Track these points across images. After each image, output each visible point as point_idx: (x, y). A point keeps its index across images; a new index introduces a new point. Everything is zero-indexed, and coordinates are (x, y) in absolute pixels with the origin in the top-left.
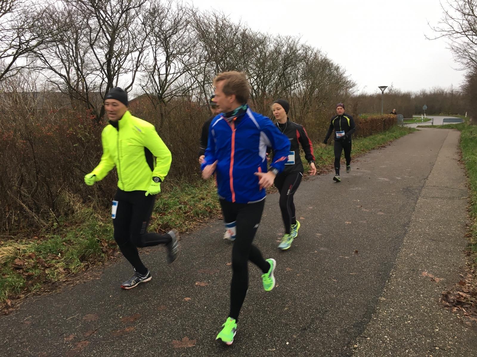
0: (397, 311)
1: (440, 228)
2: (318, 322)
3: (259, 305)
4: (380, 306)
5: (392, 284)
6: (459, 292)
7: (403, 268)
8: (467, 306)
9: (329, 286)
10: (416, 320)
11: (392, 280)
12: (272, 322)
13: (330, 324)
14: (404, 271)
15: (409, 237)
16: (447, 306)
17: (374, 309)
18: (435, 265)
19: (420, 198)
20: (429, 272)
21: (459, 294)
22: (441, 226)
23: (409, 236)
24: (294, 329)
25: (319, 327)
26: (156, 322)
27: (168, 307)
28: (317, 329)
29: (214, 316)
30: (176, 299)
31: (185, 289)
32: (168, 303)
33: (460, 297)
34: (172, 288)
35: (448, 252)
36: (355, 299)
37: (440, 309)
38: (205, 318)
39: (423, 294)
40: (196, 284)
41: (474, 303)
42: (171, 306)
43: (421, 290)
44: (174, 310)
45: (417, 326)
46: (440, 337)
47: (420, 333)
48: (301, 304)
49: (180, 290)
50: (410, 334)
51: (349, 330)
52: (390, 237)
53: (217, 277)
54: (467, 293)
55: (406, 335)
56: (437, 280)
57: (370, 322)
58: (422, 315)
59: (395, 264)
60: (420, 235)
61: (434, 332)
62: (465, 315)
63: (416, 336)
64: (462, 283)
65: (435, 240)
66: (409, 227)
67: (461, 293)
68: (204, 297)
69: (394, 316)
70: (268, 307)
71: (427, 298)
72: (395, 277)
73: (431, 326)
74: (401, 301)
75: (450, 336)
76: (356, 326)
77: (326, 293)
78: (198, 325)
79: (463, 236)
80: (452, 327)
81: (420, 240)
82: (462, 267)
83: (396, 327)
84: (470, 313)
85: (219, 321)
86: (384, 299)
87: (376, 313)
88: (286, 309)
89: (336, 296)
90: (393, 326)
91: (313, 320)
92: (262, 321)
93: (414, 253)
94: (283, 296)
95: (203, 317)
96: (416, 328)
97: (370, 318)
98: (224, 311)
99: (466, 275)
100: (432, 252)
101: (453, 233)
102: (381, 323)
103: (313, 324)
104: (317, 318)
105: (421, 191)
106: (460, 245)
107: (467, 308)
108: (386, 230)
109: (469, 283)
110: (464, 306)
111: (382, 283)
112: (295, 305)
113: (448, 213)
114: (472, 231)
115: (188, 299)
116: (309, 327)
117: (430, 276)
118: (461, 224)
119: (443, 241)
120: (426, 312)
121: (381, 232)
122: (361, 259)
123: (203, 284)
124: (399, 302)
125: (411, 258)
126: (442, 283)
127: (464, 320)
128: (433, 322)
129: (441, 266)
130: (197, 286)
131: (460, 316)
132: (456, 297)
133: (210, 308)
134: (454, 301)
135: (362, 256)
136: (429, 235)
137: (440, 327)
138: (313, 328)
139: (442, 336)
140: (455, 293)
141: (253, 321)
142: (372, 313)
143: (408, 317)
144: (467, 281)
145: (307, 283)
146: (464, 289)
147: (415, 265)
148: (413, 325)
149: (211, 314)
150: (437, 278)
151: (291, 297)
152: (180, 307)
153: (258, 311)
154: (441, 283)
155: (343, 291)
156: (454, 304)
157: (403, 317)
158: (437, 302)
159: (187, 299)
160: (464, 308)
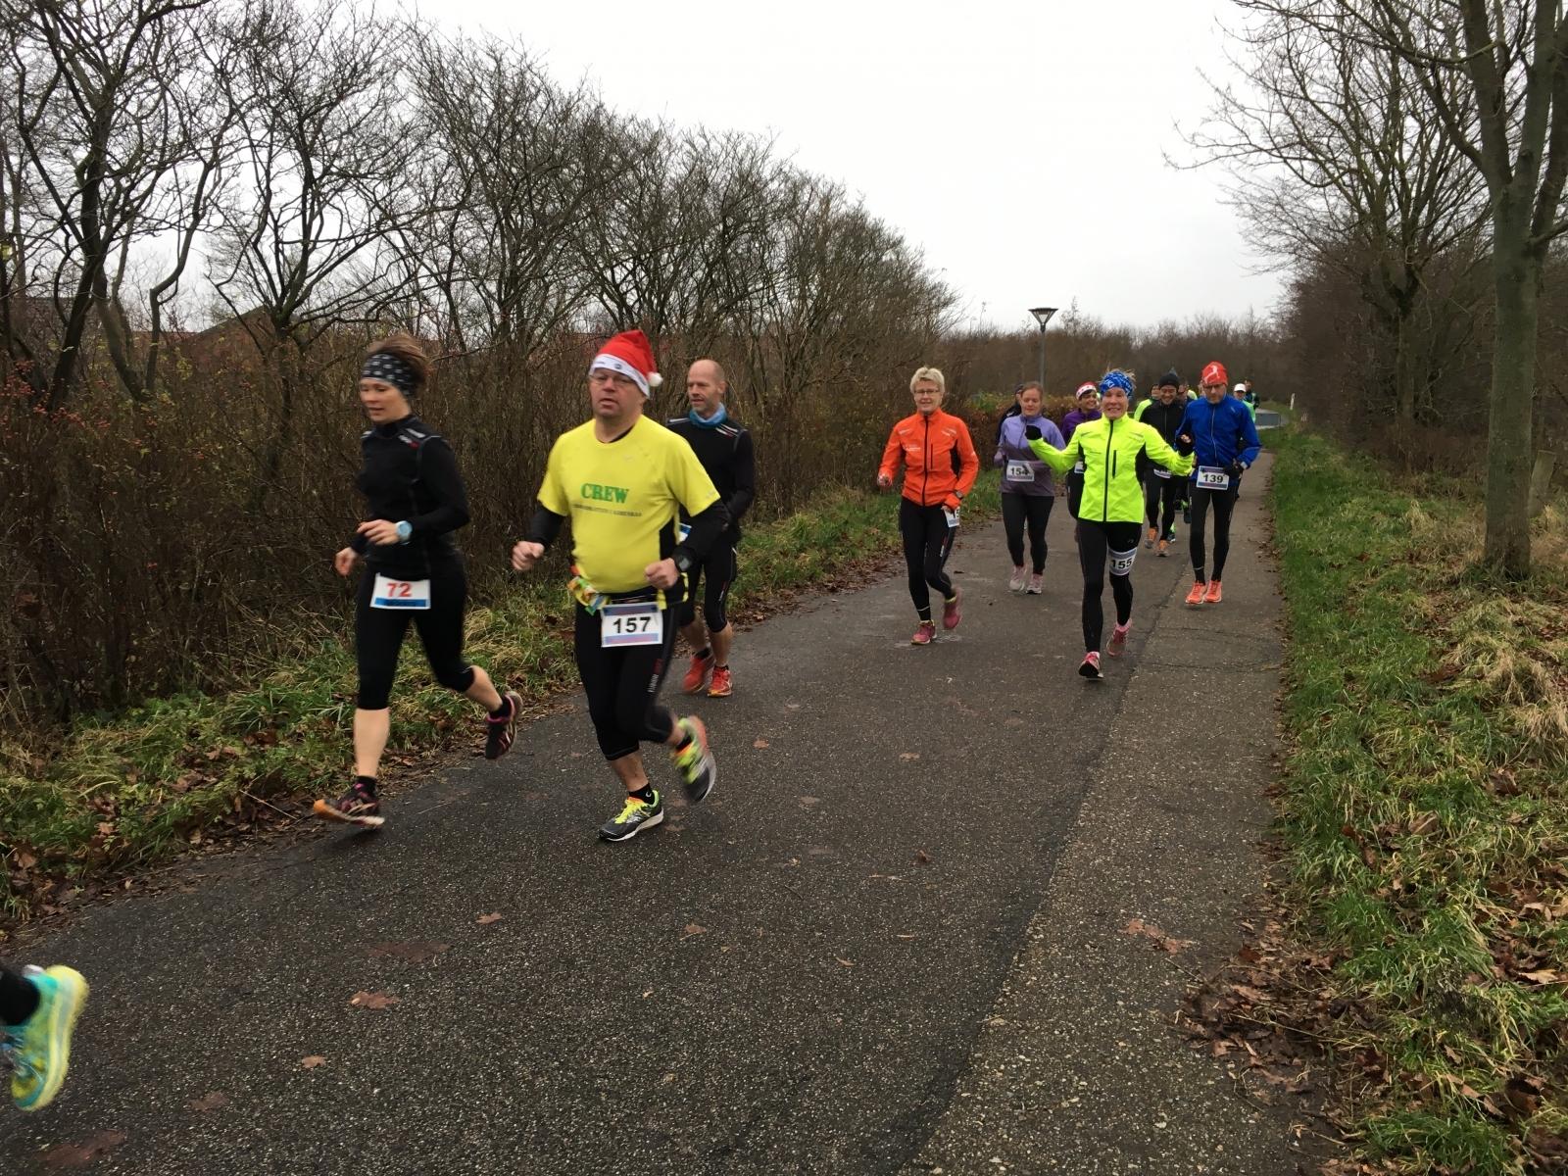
0: (1038, 1064)
1: (1195, 768)
2: (772, 1119)
3: (573, 1070)
4: (985, 1050)
5: (1029, 967)
6: (1237, 987)
7: (1069, 909)
8: (1259, 1034)
9: (824, 986)
10: (1096, 1093)
11: (1033, 952)
12: (614, 1130)
13: (812, 1126)
14: (1073, 919)
15: (1097, 800)
16: (1197, 1037)
17: (966, 1061)
18: (1171, 893)
19: (1138, 670)
20: (1148, 921)
21: (1236, 992)
22: (1196, 759)
23: (1094, 797)
24: (689, 1155)
25: (774, 1141)
26: (176, 1159)
27: (232, 1098)
28: (769, 1146)
29: (402, 1121)
30: (269, 1064)
31: (310, 1020)
32: (238, 1080)
33: (1239, 1005)
34: (262, 1021)
35: (1214, 848)
36: (904, 1030)
37: (1177, 1048)
38: (368, 1131)
39: (1125, 998)
40: (355, 1001)
41: (1279, 1022)
42: (246, 1093)
43: (1120, 983)
44: (253, 1111)
45: (1100, 1114)
46: (1168, 1150)
47: (1108, 1140)
48: (723, 1060)
49: (291, 1028)
50: (1076, 1145)
51: (875, 1143)
52: (1035, 803)
53: (436, 969)
54: (1262, 987)
55: (1062, 1149)
56: (1173, 944)
57: (947, 1108)
58: (1119, 1072)
59: (1047, 896)
60: (1130, 793)
61: (1151, 1134)
62: (1251, 1068)
63: (1092, 1151)
64: (1249, 955)
65: (1172, 810)
66: (1098, 766)
67: (1243, 990)
68: (375, 1052)
69: (1028, 1082)
70: (606, 1077)
71: (1135, 1010)
72: (1043, 944)
73: (1144, 1111)
74: (1055, 1025)
75: (1201, 1143)
76: (900, 1128)
77: (814, 1008)
78: (336, 1162)
79: (1262, 792)
80: (1208, 1111)
81: (1129, 809)
82: (1253, 897)
83: (1032, 1122)
84: (1269, 1059)
85: (416, 1141)
86: (1002, 1022)
87: (971, 1072)
88: (668, 1078)
89: (845, 1021)
90: (1021, 1118)
91: (756, 1117)
92: (577, 1132)
93: (1108, 853)
94: (663, 1032)
95: (359, 1130)
96: (1095, 1120)
97: (949, 1094)
98: (445, 1102)
99: (1262, 925)
100: (1164, 850)
101: (1232, 785)
102: (982, 1111)
103: (757, 1128)
104: (772, 1107)
105: (1144, 644)
106: (1249, 824)
107: (1259, 1040)
108: (1026, 778)
109: (1270, 953)
110: (1251, 1035)
111: (999, 966)
112: (701, 1060)
113: (1220, 718)
114: (1287, 775)
115: (316, 1060)
116: (739, 1143)
117: (1153, 932)
118: (1257, 754)
119: (1198, 814)
120: (1132, 1063)
121: (1010, 786)
122: (937, 883)
123: (379, 1002)
124: (1047, 1030)
125: (1099, 874)
126: (1188, 956)
127: (1249, 1085)
128: (1150, 1098)
129: (1187, 898)
130: (355, 1008)
131: (1237, 1070)
132: (1228, 1004)
133: (394, 1091)
134: (1220, 1019)
135: (943, 871)
136: (1159, 794)
137: (1172, 1112)
138: (755, 1143)
139: (1175, 1145)
140: (1227, 988)
141: (543, 1133)
142: (956, 1078)
143: (1070, 1081)
144: (1263, 945)
145: (751, 979)
146: (1254, 975)
147: (1108, 894)
148: (1086, 1112)
149: (392, 1116)
150: (1174, 941)
151: (692, 1034)
152: (281, 1093)
153: (566, 1091)
154: (1185, 956)
155: (870, 1001)
156: (1220, 1028)
157: (1057, 1083)
158: (1168, 1023)
159: (312, 1061)
160: (1251, 1041)
